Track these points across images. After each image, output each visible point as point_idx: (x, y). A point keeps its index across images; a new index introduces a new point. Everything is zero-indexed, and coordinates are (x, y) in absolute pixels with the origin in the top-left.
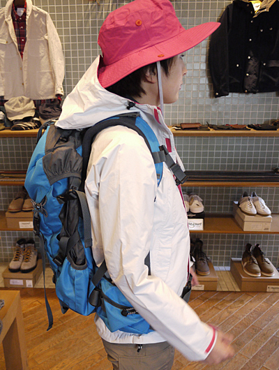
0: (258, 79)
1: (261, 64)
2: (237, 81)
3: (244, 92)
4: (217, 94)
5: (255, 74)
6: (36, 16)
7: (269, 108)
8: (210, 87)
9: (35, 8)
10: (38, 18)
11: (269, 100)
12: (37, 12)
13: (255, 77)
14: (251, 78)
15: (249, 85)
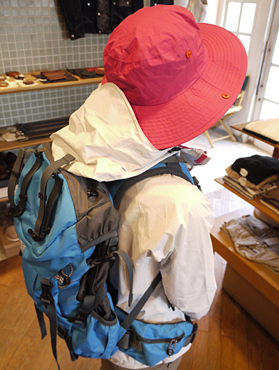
0: (110, 20)
1: (111, 3)
2: (90, 21)
3: (98, 33)
4: (73, 36)
5: (106, 14)
8: (62, 27)
13: (106, 17)
14: (103, 18)
15: (102, 26)
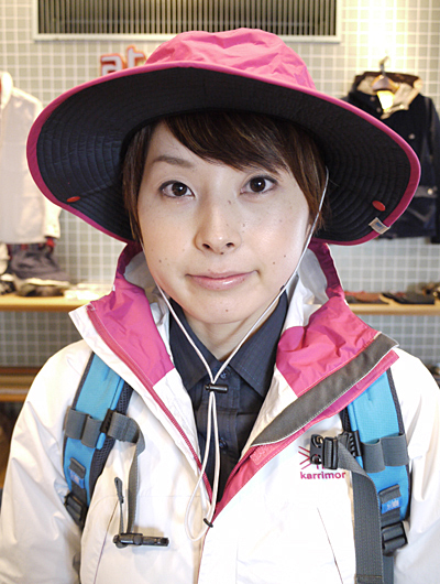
6: (18, 105)
7: (413, 264)
9: (18, 92)
10: (22, 109)
11: (413, 251)
12: (20, 99)
